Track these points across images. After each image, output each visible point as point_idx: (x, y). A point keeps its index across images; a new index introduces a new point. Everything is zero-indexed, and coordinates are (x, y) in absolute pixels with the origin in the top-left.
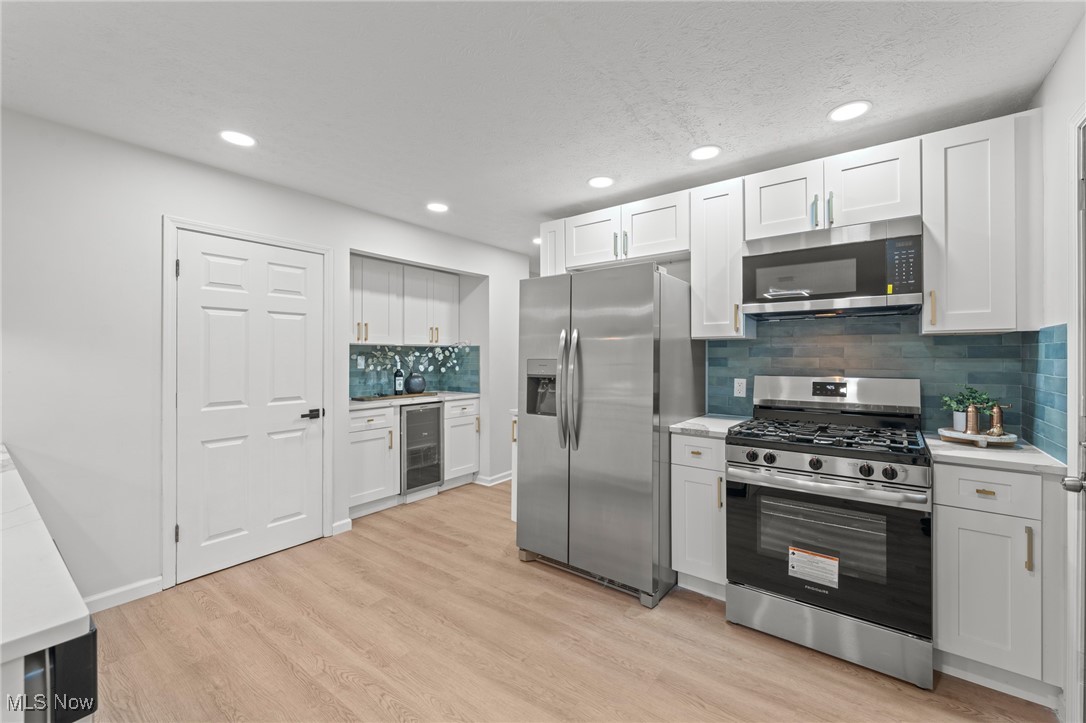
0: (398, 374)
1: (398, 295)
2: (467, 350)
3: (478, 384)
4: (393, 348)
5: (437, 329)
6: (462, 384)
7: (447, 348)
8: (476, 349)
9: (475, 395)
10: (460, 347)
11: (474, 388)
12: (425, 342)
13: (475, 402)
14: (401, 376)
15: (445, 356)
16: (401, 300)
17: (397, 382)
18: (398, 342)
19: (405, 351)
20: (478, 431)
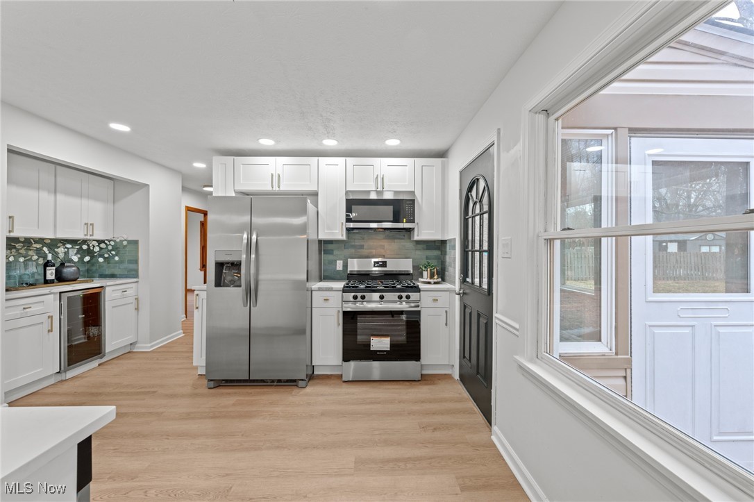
0: (47, 264)
1: (49, 192)
2: (125, 243)
3: (137, 271)
4: (41, 241)
5: (92, 224)
6: (116, 272)
7: (103, 242)
8: (135, 243)
9: (135, 280)
10: (118, 240)
11: (134, 274)
12: (79, 235)
13: (133, 285)
14: (53, 266)
15: (101, 249)
16: (52, 197)
17: (48, 272)
18: (49, 235)
19: (54, 244)
20: (137, 309)
